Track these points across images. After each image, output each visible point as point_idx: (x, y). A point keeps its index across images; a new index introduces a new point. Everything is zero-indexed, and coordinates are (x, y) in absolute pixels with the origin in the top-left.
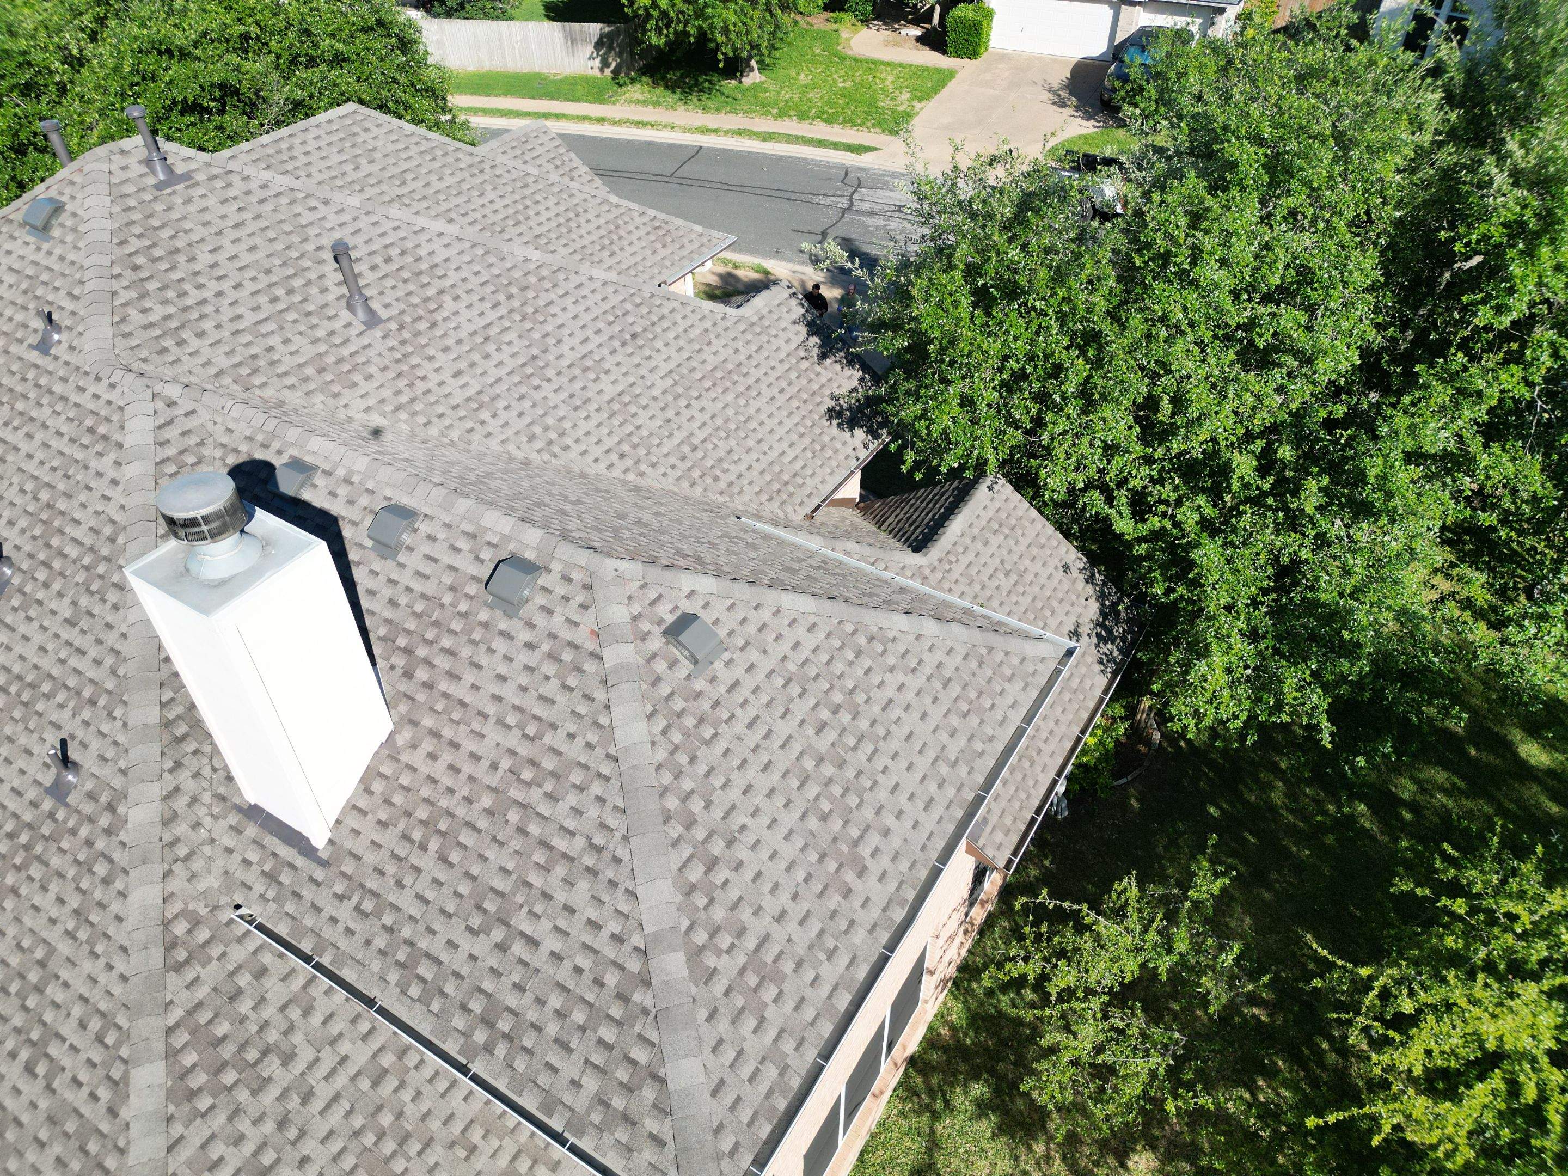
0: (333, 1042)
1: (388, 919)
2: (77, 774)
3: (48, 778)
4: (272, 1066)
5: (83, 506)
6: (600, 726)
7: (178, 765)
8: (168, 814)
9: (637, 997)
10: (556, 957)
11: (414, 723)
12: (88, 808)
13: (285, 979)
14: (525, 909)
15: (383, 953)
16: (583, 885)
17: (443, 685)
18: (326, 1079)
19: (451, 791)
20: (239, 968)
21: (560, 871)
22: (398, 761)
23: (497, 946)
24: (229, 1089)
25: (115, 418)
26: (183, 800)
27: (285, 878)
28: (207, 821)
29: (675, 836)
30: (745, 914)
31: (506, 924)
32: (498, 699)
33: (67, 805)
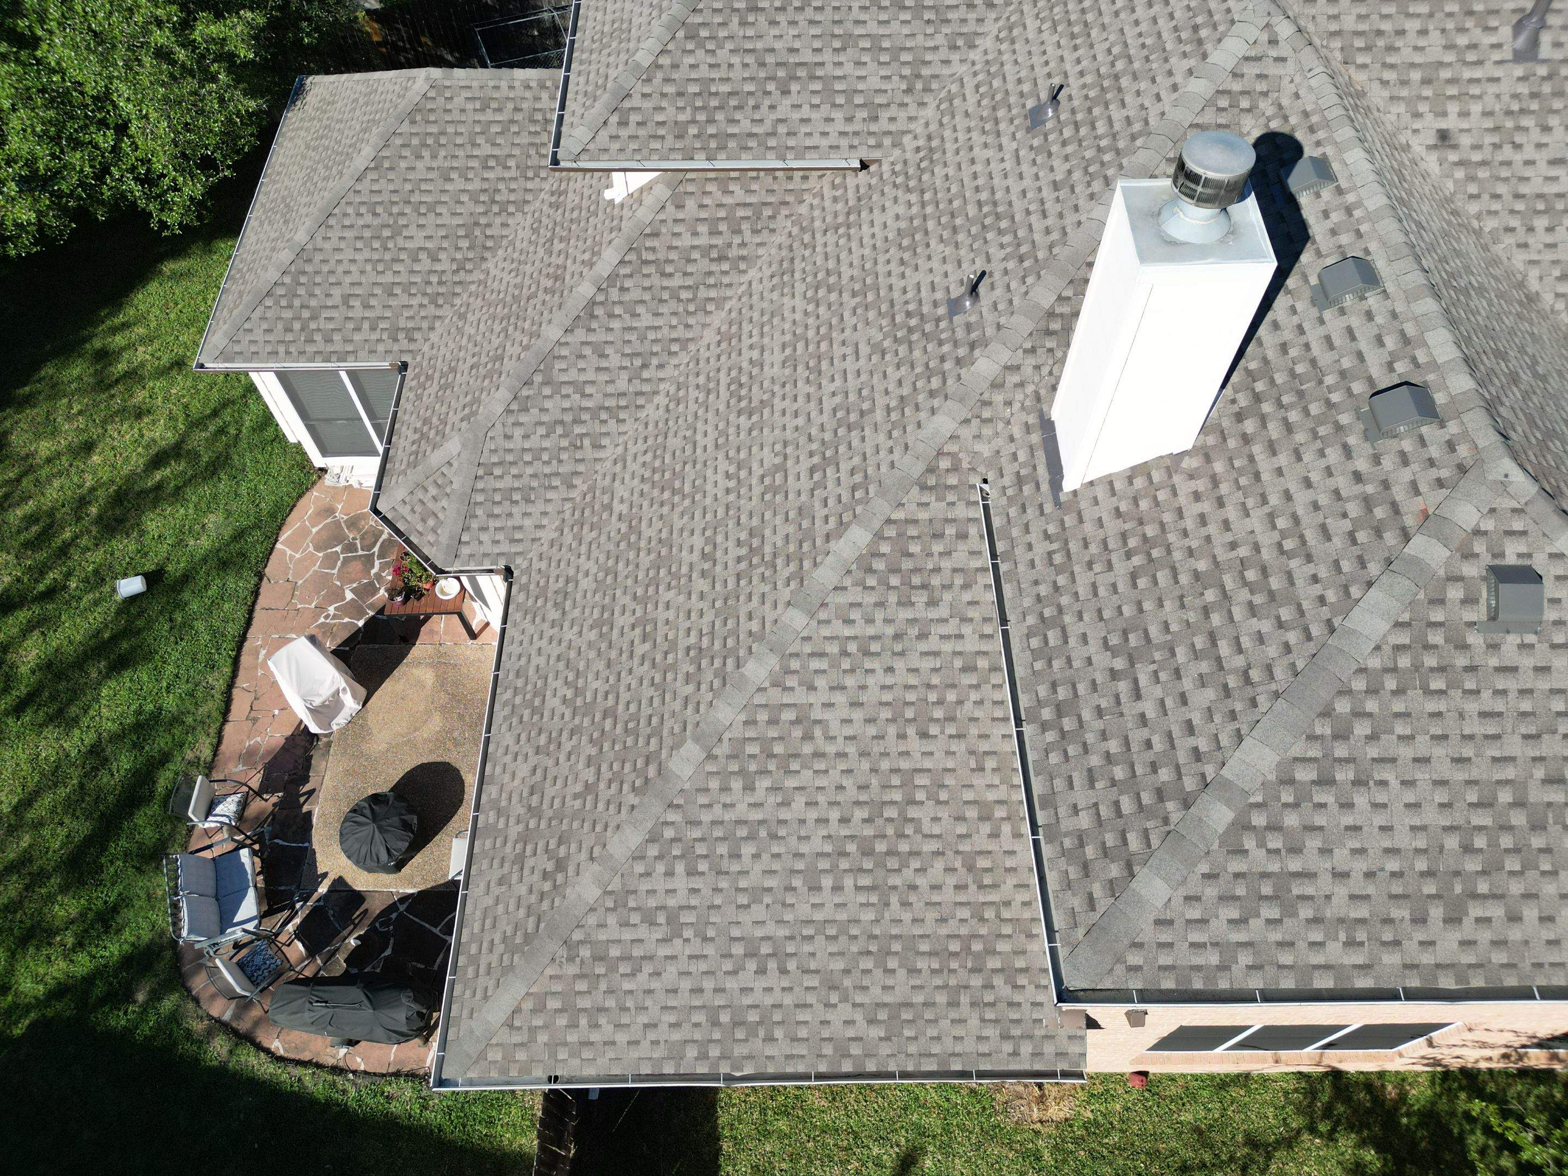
0: (965, 620)
1: (1062, 580)
2: (972, 304)
3: (956, 292)
4: (920, 598)
5: (1138, 93)
6: (1347, 593)
7: (1033, 350)
8: (999, 380)
9: (1171, 806)
10: (1143, 720)
11: (1208, 459)
12: (960, 333)
13: (972, 553)
14: (1153, 667)
15: (1039, 599)
16: (1210, 694)
17: (1257, 449)
18: (942, 637)
19: (1185, 533)
20: (954, 520)
21: (1204, 667)
22: (1170, 476)
23: (1112, 670)
24: (890, 588)
25: (1221, 28)
26: (1016, 379)
27: (1027, 489)
28: (1017, 406)
29: (1318, 731)
30: (1313, 843)
31: (1132, 664)
32: (1288, 496)
33: (951, 321)
